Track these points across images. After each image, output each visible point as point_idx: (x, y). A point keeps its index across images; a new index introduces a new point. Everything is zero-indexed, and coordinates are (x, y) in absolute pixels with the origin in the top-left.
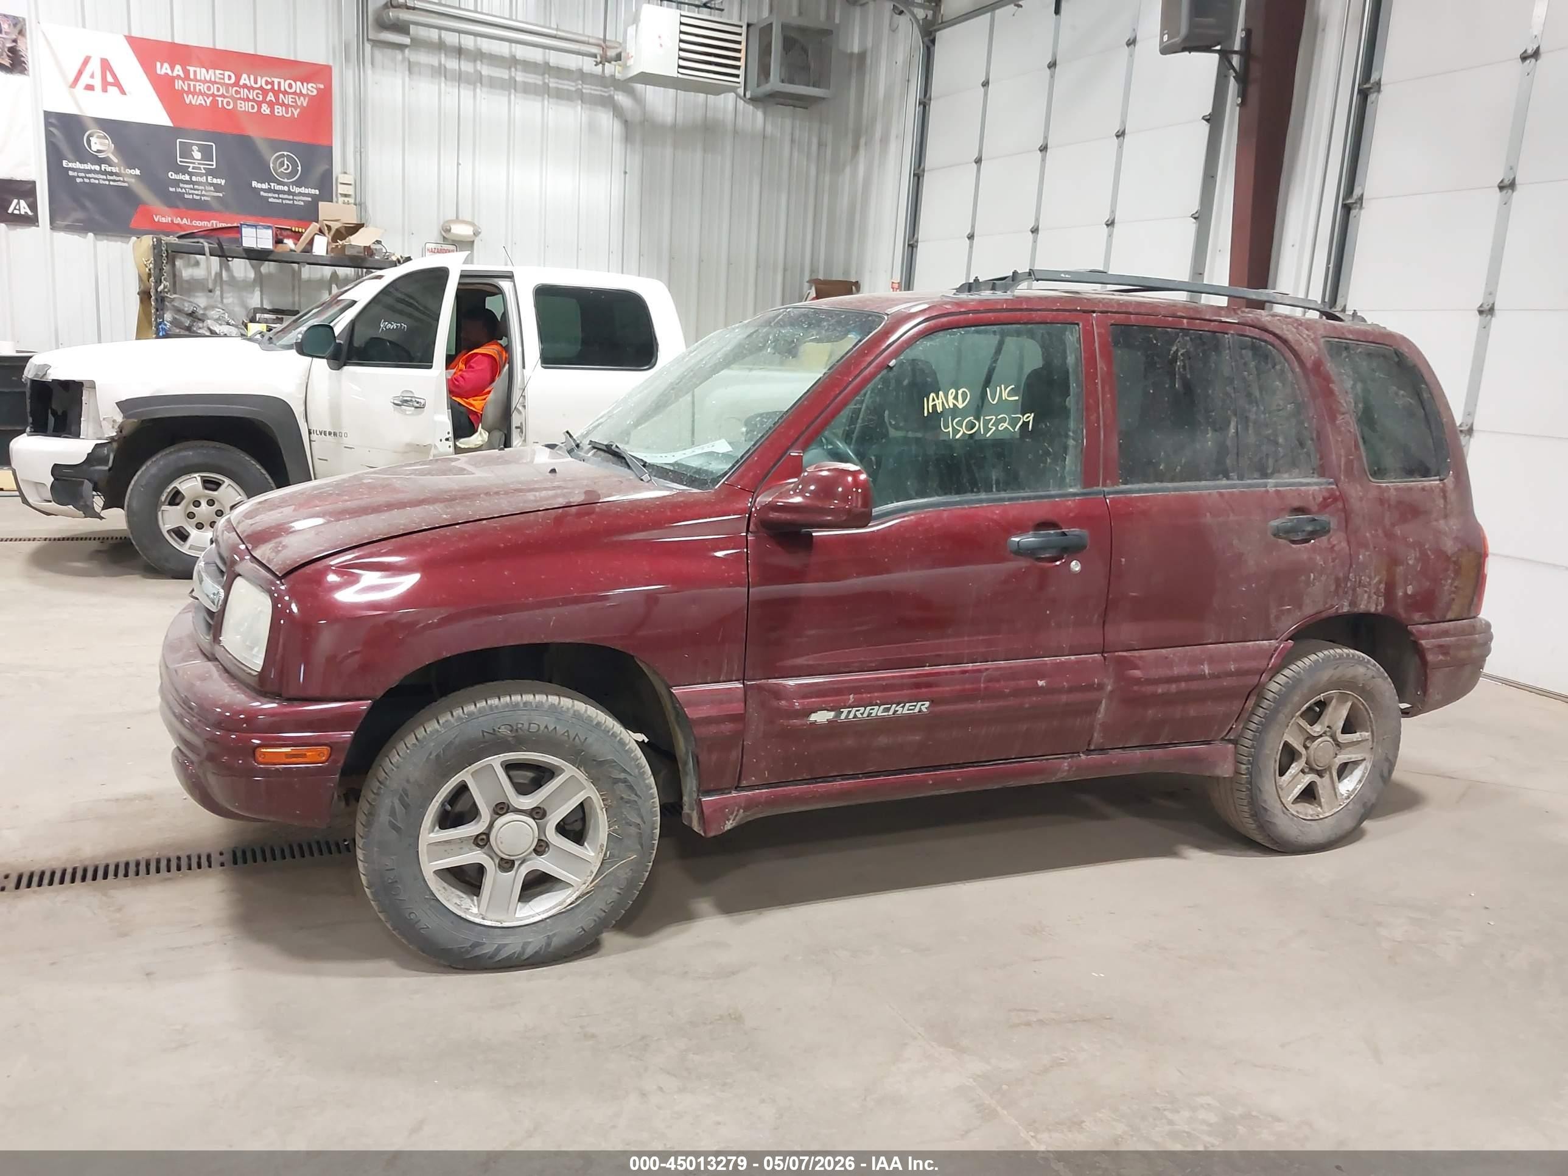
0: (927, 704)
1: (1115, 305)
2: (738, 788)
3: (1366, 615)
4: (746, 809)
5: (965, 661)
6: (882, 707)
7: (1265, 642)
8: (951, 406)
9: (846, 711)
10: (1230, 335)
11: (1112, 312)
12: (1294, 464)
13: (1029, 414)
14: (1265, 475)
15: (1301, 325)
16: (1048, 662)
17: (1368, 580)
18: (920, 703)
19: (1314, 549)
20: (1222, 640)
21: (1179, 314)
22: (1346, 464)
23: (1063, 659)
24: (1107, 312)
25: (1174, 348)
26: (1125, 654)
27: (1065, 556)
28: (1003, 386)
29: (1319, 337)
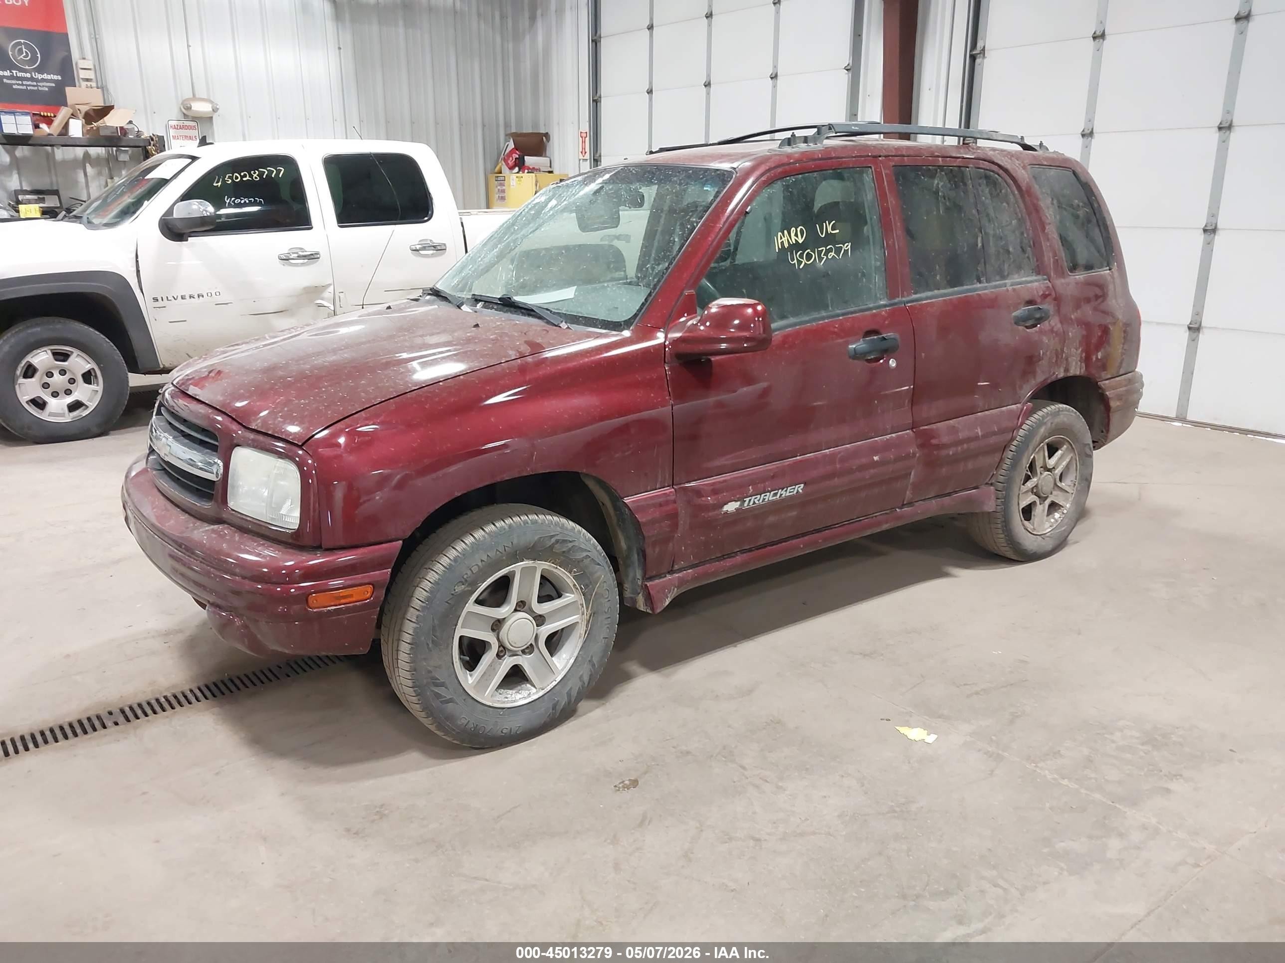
0: (802, 485)
1: (893, 150)
2: (671, 572)
3: (1074, 378)
4: (678, 587)
5: (824, 448)
6: (772, 493)
7: (1013, 406)
8: (794, 242)
9: (747, 499)
10: (970, 169)
11: (892, 156)
12: (1019, 268)
13: (847, 244)
14: (1003, 277)
15: (1012, 156)
16: (879, 441)
17: (1075, 351)
18: (797, 486)
19: (1041, 332)
20: (986, 408)
21: (936, 154)
22: (1054, 262)
23: (888, 437)
24: (889, 156)
25: (936, 182)
26: (926, 427)
27: (885, 356)
28: (827, 222)
29: (1026, 165)
